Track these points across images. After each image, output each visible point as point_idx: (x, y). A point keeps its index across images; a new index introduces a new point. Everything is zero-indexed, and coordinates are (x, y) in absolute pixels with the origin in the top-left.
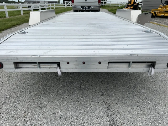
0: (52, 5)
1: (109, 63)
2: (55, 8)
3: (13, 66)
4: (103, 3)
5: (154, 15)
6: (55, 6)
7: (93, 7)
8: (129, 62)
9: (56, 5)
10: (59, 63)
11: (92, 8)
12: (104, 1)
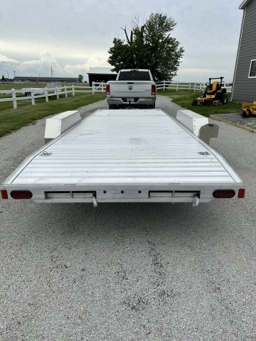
0: (68, 90)
1: (150, 192)
2: (74, 94)
3: (43, 196)
4: (164, 84)
5: (248, 113)
6: (73, 92)
7: (142, 100)
8: (172, 192)
9: (75, 89)
10: (95, 192)
11: (141, 102)
12: (164, 81)
